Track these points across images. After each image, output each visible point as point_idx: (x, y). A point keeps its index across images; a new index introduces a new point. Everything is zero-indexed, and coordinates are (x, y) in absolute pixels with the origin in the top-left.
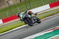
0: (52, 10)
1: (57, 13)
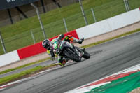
0: (24, 64)
1: (36, 72)
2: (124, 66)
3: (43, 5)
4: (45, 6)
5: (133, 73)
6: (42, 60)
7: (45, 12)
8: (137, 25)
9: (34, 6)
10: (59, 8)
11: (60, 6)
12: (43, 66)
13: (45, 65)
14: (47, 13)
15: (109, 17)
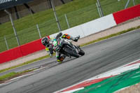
2: (97, 71)
3: (16, 11)
4: (18, 12)
5: (106, 79)
6: (15, 67)
7: (18, 18)
8: (110, 30)
9: (8, 13)
10: (32, 14)
11: (33, 13)
12: (16, 72)
13: (19, 71)
14: (20, 19)
15: (83, 23)
